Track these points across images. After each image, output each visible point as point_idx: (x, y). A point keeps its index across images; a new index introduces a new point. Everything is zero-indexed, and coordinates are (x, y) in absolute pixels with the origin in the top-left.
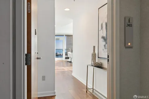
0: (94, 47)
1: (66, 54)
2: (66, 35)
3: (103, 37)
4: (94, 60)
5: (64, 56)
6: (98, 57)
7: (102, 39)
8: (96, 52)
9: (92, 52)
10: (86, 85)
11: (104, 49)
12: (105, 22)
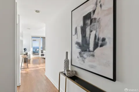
0: (67, 53)
1: (42, 52)
2: (41, 37)
3: (78, 43)
4: (66, 68)
5: (40, 53)
6: (72, 65)
7: (76, 45)
8: (69, 58)
9: (65, 58)
10: (58, 89)
11: (79, 57)
12: (80, 26)
